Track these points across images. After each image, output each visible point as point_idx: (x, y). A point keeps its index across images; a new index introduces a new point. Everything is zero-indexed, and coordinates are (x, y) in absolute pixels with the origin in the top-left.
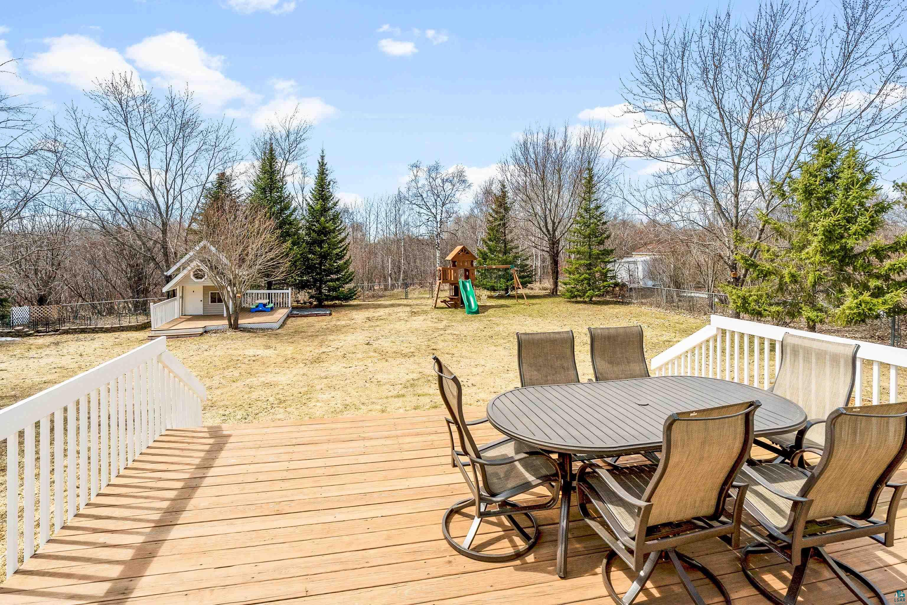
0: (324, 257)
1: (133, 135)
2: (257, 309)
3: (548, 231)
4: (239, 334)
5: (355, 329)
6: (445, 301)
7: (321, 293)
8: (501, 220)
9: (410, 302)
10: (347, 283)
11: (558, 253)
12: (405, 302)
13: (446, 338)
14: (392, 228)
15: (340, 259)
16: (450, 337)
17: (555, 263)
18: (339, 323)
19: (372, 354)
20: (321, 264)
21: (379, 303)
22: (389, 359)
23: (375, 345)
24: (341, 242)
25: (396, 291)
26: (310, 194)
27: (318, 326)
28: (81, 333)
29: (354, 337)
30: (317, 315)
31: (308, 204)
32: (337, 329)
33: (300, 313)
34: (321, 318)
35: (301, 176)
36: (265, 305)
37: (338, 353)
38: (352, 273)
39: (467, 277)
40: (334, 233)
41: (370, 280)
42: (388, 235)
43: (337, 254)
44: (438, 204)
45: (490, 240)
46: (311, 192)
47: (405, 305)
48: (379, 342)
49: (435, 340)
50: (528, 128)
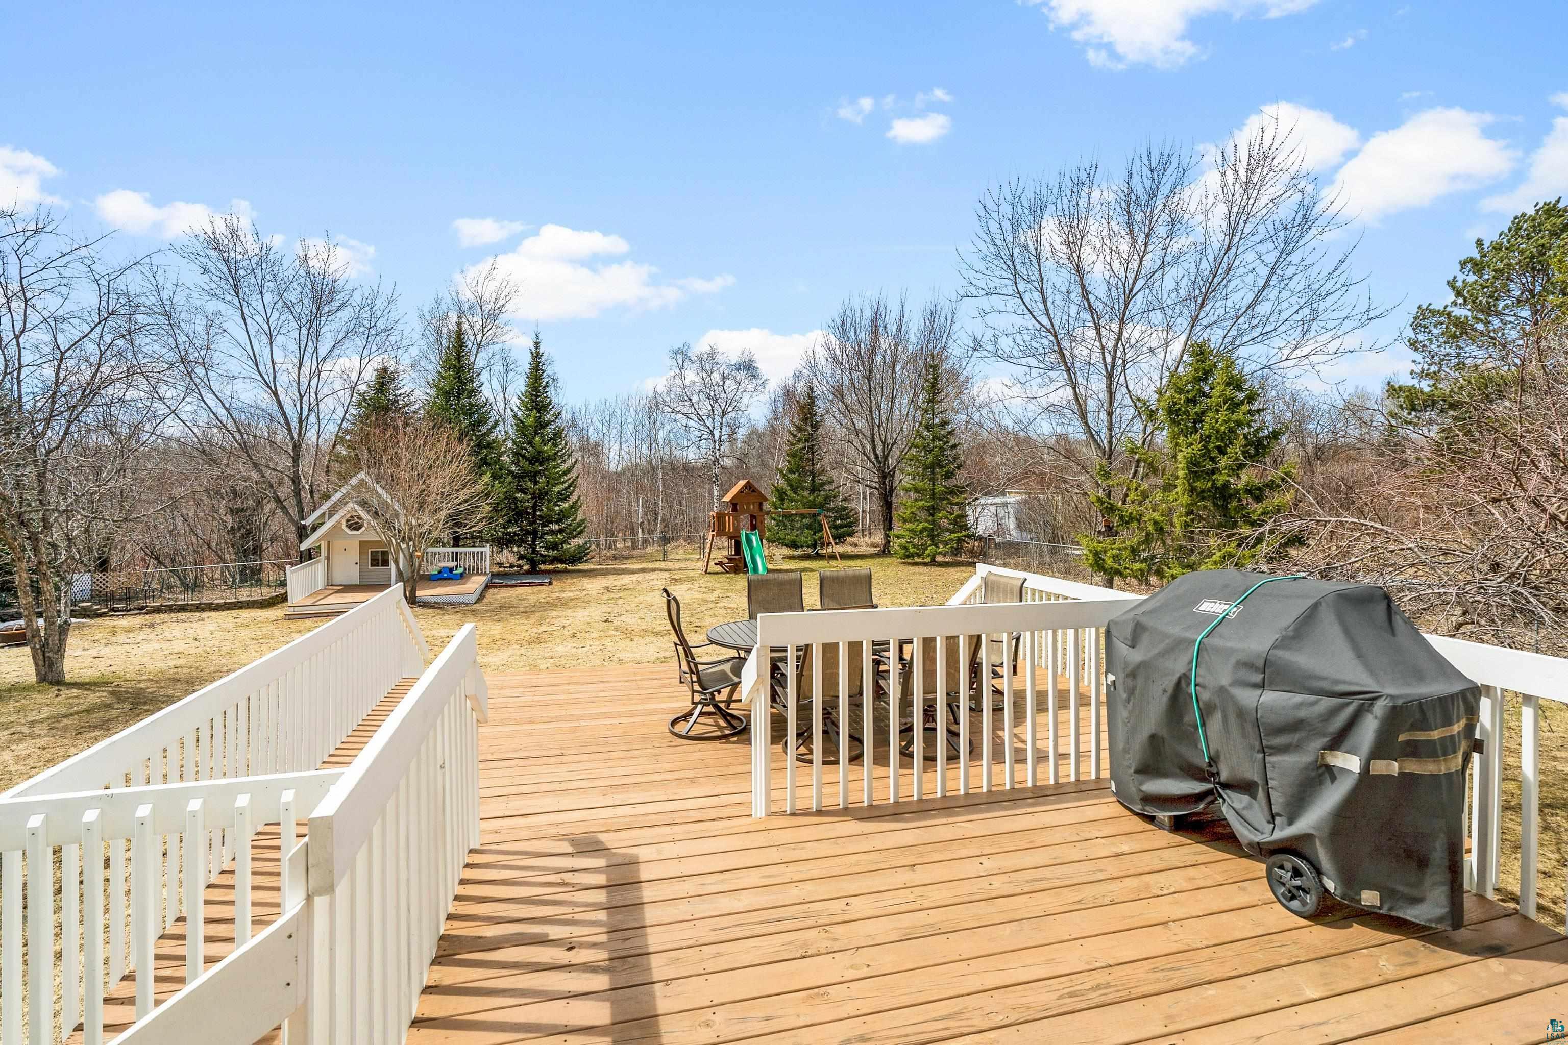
0: (540, 496)
1: (246, 310)
2: (440, 576)
3: (877, 457)
4: (419, 610)
5: (588, 602)
6: (720, 564)
7: (534, 551)
8: (806, 441)
9: (670, 565)
10: (574, 537)
11: (892, 490)
12: (662, 565)
13: (716, 613)
14: (645, 449)
15: (565, 500)
16: (723, 611)
17: (888, 506)
18: (563, 595)
19: (611, 632)
20: (534, 507)
21: (623, 566)
22: (636, 638)
23: (618, 622)
24: (565, 473)
25: (649, 549)
26: (518, 401)
27: (532, 599)
28: (178, 611)
29: (586, 614)
30: (530, 585)
31: (515, 416)
32: (562, 604)
33: (505, 582)
34: (536, 589)
35: (502, 369)
36: (451, 570)
37: (565, 632)
38: (583, 521)
39: (753, 527)
40: (555, 460)
41: (610, 533)
42: (638, 461)
43: (559, 492)
44: (716, 412)
45: (791, 471)
46: (519, 398)
47: (661, 570)
48: (623, 618)
49: (701, 615)
50: (846, 303)
